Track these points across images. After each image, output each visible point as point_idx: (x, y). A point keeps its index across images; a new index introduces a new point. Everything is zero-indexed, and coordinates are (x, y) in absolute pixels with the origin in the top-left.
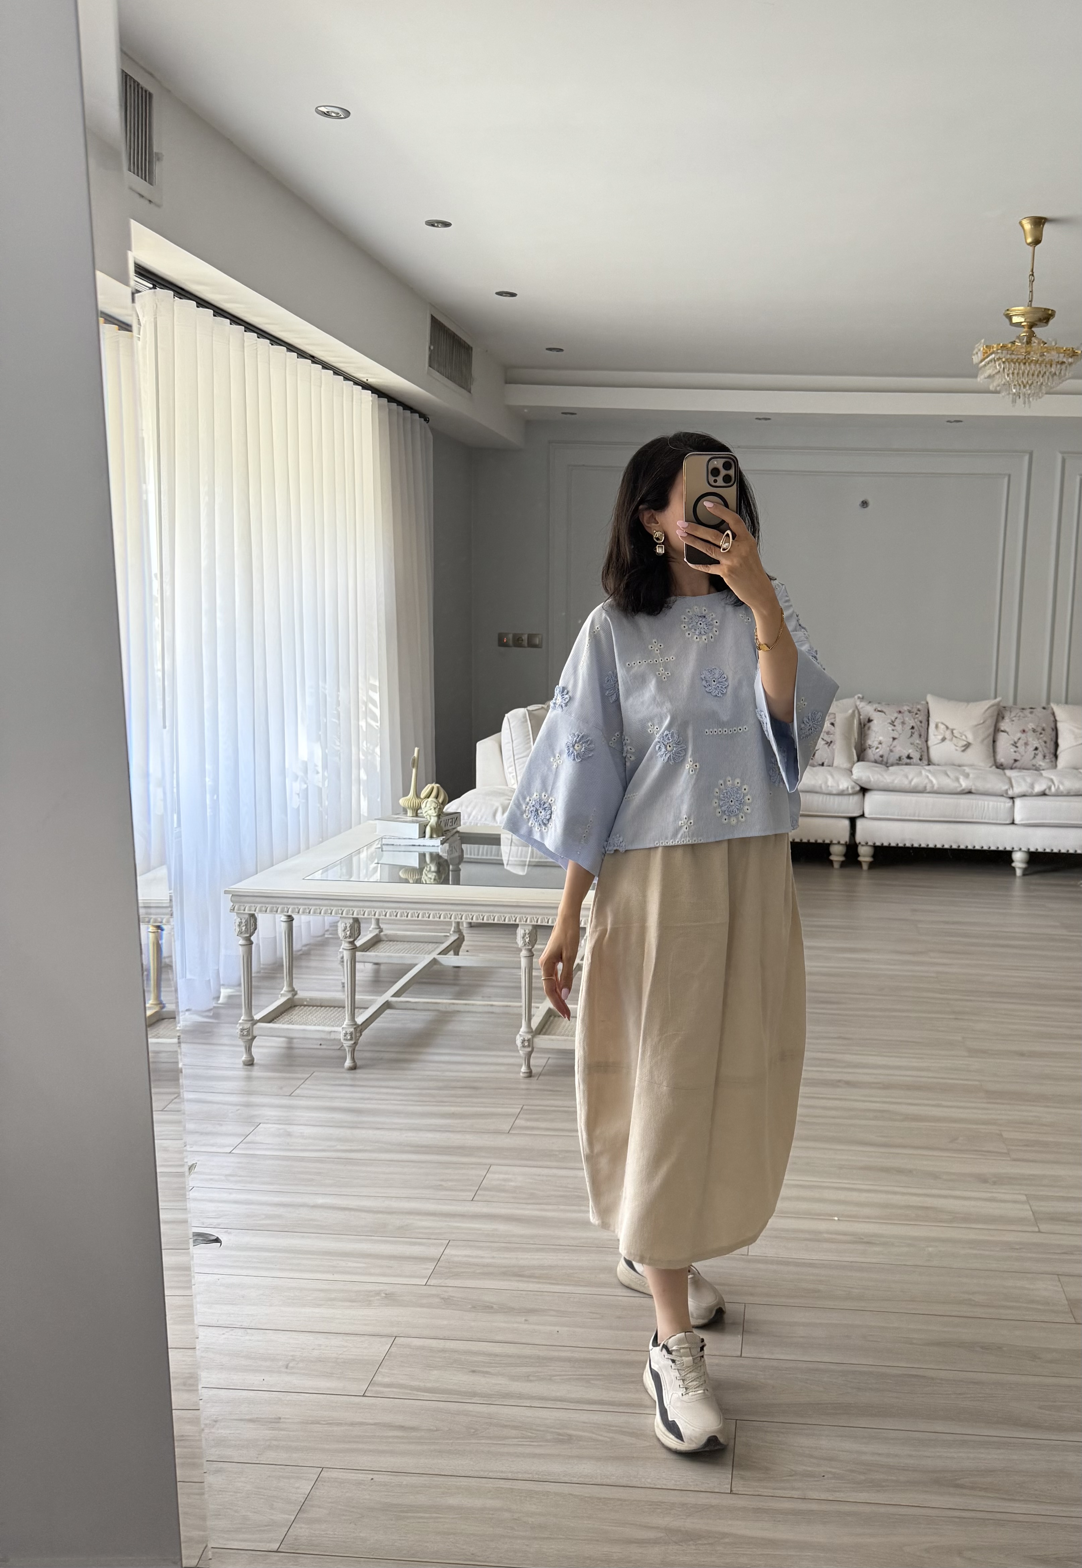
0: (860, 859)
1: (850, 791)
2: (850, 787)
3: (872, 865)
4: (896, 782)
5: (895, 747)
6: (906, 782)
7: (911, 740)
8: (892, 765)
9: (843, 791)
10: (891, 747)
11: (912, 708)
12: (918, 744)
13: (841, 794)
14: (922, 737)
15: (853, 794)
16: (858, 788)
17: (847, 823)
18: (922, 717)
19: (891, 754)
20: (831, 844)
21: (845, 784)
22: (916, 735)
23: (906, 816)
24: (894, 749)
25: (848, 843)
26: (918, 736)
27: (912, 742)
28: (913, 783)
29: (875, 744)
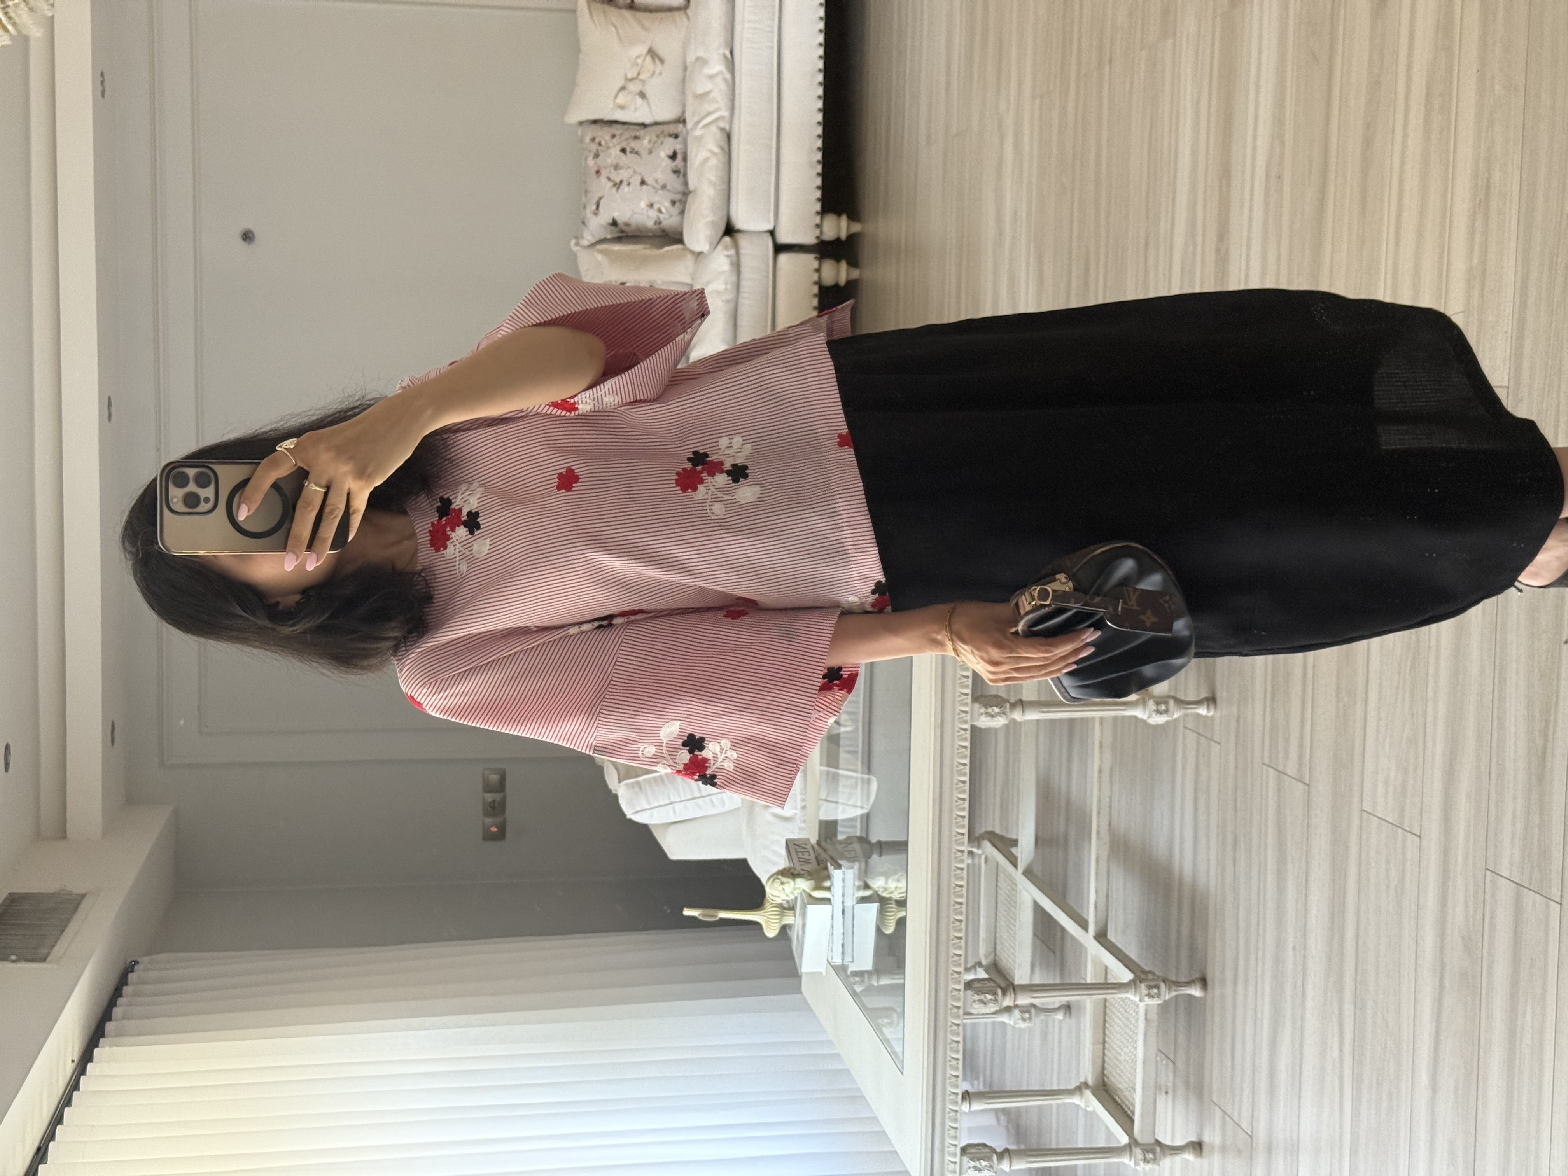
0: (844, 235)
1: (732, 252)
2: (726, 253)
3: (854, 215)
4: (713, 178)
5: (657, 181)
6: (714, 161)
7: (644, 153)
8: (686, 184)
9: (732, 264)
10: (658, 187)
11: (590, 151)
12: (650, 142)
13: (737, 266)
14: (638, 134)
15: (737, 247)
16: (727, 239)
17: (783, 258)
18: (604, 134)
19: (668, 187)
20: (819, 283)
21: (721, 261)
22: (634, 144)
23: (771, 160)
24: (661, 183)
25: (818, 256)
26: (637, 141)
27: (647, 152)
28: (716, 150)
29: (653, 214)
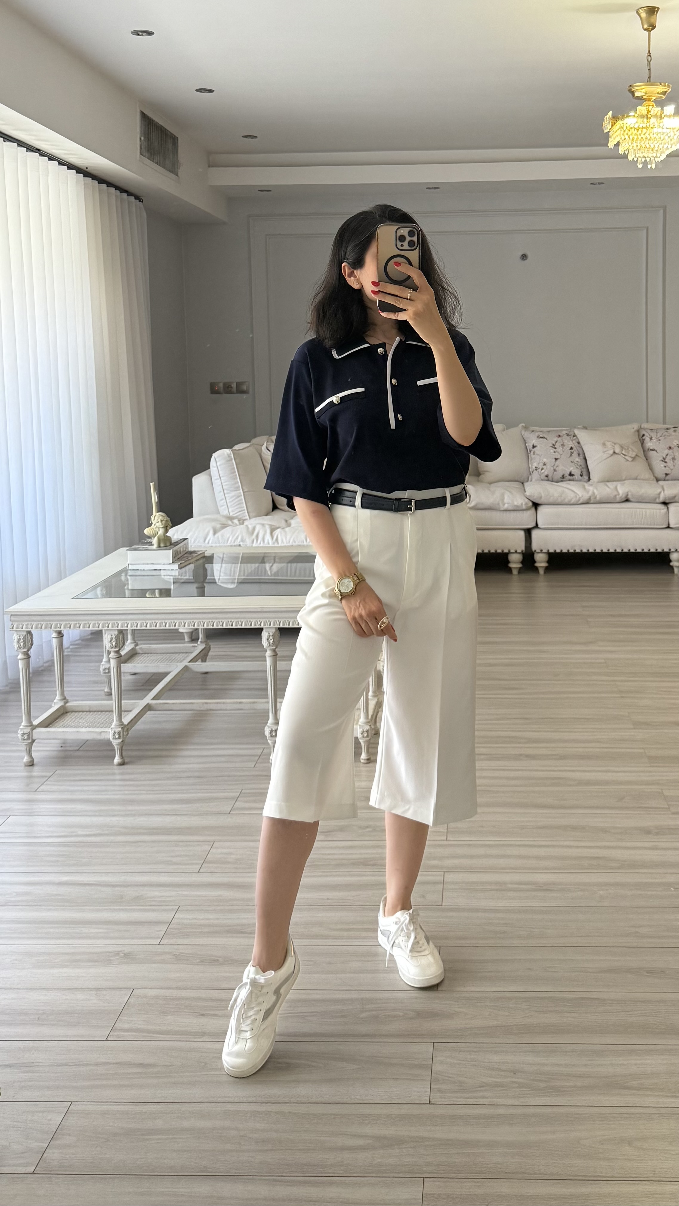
0: (537, 564)
1: (524, 507)
2: (524, 503)
3: (547, 570)
4: (563, 496)
5: (557, 466)
6: (572, 496)
7: (572, 459)
8: (557, 481)
9: (517, 506)
10: (554, 467)
11: (570, 432)
12: (577, 462)
13: (516, 509)
14: (581, 456)
15: (527, 509)
16: (531, 504)
17: (522, 533)
19: (555, 472)
20: (509, 552)
21: (520, 501)
23: (574, 525)
24: (556, 468)
25: (524, 552)
26: (577, 455)
27: (572, 461)
28: (576, 497)
29: (541, 466)
